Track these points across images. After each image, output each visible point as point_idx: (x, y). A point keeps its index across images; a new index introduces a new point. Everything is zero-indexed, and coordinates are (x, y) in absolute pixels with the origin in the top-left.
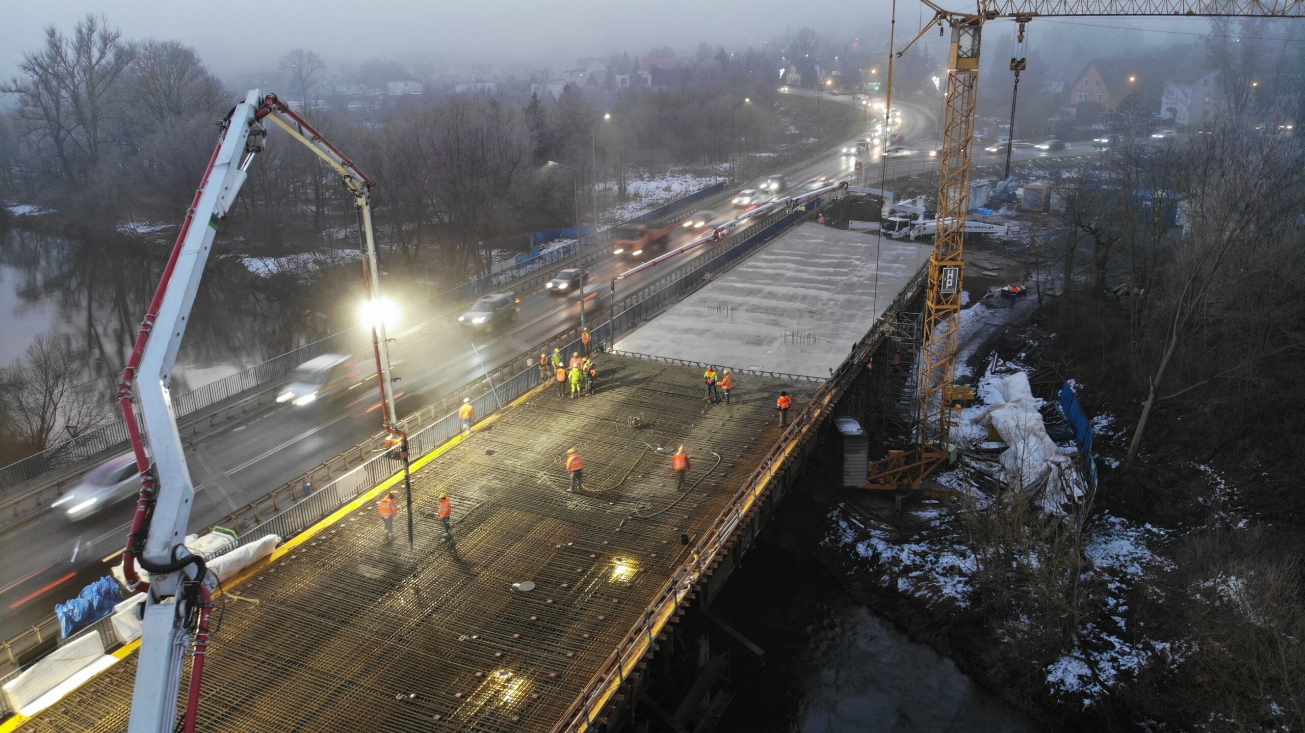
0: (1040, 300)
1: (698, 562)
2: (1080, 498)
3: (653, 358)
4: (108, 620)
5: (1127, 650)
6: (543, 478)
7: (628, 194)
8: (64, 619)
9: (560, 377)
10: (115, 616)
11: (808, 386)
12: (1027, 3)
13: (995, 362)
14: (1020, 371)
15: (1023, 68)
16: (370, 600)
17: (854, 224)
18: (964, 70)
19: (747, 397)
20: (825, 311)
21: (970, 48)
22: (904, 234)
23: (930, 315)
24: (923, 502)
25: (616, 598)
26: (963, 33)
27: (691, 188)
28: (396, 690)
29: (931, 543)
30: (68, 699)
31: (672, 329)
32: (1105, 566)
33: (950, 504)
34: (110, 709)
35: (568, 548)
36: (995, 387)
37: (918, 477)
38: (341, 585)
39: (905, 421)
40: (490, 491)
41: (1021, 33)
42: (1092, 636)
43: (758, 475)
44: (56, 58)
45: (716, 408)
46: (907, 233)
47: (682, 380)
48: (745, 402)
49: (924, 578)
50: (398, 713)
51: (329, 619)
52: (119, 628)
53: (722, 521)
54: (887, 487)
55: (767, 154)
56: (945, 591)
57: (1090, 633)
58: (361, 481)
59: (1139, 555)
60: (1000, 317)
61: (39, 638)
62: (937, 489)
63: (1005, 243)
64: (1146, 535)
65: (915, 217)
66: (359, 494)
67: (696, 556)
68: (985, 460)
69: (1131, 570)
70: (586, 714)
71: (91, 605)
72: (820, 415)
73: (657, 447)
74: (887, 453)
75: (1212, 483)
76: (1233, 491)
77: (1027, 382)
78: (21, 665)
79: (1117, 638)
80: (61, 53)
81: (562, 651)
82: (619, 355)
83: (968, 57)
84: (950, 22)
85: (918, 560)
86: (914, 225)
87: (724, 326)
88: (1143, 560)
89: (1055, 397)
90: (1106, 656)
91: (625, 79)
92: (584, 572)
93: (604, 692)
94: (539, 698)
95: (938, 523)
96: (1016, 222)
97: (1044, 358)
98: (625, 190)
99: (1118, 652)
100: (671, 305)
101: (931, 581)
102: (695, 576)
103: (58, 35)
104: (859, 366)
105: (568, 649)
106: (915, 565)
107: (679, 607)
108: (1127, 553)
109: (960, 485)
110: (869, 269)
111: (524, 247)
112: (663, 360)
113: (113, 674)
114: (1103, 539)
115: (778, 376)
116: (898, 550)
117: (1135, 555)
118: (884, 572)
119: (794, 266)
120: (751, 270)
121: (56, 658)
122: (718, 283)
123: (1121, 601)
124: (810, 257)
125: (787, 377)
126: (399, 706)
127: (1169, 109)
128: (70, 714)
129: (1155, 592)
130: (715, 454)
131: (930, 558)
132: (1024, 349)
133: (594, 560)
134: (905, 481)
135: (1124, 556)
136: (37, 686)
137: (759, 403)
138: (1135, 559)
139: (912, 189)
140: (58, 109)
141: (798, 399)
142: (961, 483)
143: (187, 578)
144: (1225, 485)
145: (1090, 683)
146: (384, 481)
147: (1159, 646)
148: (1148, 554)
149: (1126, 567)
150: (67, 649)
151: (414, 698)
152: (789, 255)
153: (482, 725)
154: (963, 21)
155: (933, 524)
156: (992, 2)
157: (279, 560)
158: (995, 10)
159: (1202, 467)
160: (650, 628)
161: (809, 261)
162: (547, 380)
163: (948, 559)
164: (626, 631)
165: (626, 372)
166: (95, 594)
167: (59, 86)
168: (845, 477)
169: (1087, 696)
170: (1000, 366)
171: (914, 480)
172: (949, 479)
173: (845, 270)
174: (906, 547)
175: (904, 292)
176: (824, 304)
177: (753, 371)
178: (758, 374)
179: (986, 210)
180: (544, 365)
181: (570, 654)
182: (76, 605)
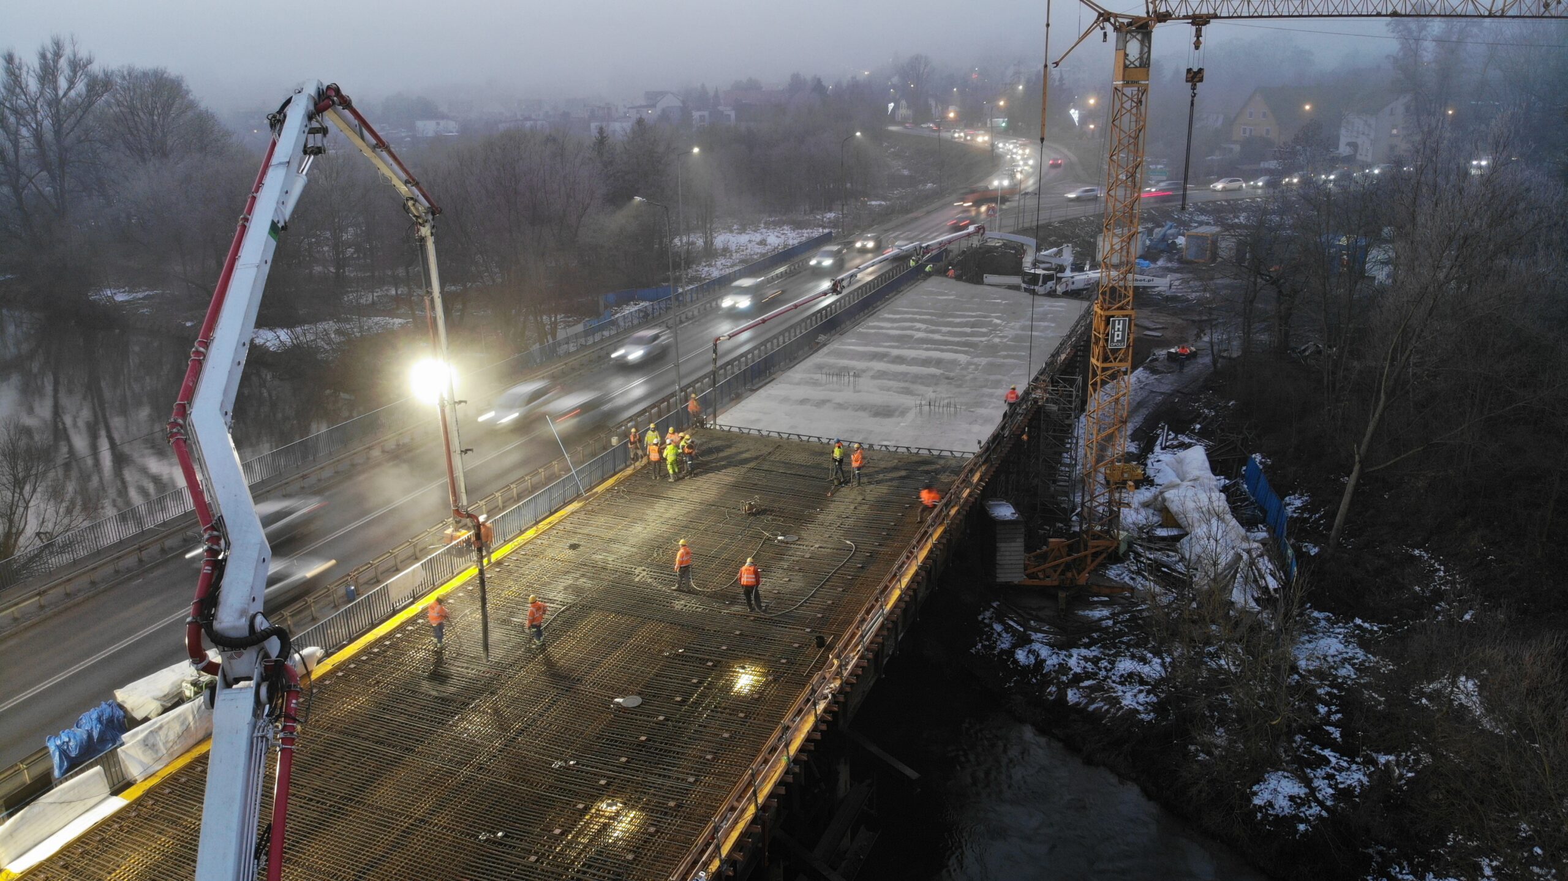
0: (1215, 362)
1: (840, 666)
2: (1275, 590)
3: (765, 433)
4: (114, 752)
5: (1345, 764)
6: (641, 575)
7: (716, 249)
8: (57, 754)
9: (654, 456)
10: (122, 748)
11: (953, 463)
12: (1205, 3)
13: (1165, 435)
14: (1196, 444)
15: (1201, 80)
16: (439, 723)
17: (989, 278)
18: (1132, 82)
19: (881, 476)
20: (965, 376)
21: (1137, 56)
22: (1048, 289)
23: (1095, 374)
24: (1091, 599)
25: (742, 712)
26: (1131, 38)
27: (791, 242)
28: (481, 829)
29: (1104, 646)
30: (67, 850)
31: (785, 400)
32: (1311, 668)
33: (1123, 601)
34: (120, 860)
35: (679, 655)
36: (1167, 465)
37: (1084, 569)
38: (402, 706)
39: (1063, 506)
40: (577, 591)
41: (1198, 38)
42: (1302, 750)
43: (901, 567)
44: (15, 88)
45: (845, 490)
46: (1054, 288)
47: (800, 458)
48: (878, 482)
49: (1099, 688)
50: (483, 855)
51: (389, 746)
52: (127, 763)
53: (863, 620)
54: (1048, 582)
55: (878, 203)
56: (1124, 703)
57: (1299, 747)
58: (418, 583)
59: (1350, 654)
60: (1167, 384)
61: (27, 777)
62: (1107, 584)
63: (1168, 299)
64: (1357, 632)
65: (1061, 269)
66: (415, 598)
67: (836, 662)
68: (1160, 550)
69: (1342, 672)
70: (718, 848)
71: (90, 736)
72: (970, 495)
73: (777, 535)
74: (1046, 543)
75: (1429, 570)
76: (1455, 578)
77: (1204, 457)
78: (7, 810)
79: (1332, 751)
80: (20, 83)
81: (681, 776)
82: (723, 431)
83: (1136, 67)
84: (1114, 25)
85: (1090, 666)
86: (1060, 278)
87: (846, 395)
88: (1356, 661)
89: (1238, 474)
90: (1320, 773)
91: (704, 116)
92: (700, 683)
93: (736, 822)
94: (657, 831)
95: (1110, 623)
96: (1179, 275)
97: (1222, 430)
98: (712, 243)
99: (1334, 768)
100: (780, 372)
101: (1107, 691)
102: (837, 684)
103: (17, 61)
104: (1010, 438)
105: (688, 774)
106: (1086, 673)
107: (819, 720)
108: (1336, 653)
109: (1133, 579)
110: (1011, 328)
111: (593, 311)
112: (776, 435)
113: (122, 819)
114: (1307, 638)
115: (916, 451)
116: (1066, 655)
117: (1345, 655)
118: (1050, 683)
119: (924, 326)
120: (873, 331)
121: (50, 800)
122: (836, 346)
123: (1334, 708)
124: (943, 316)
125: (927, 452)
126: (484, 847)
127: (1349, 144)
128: (70, 869)
129: (1374, 697)
130: (848, 542)
131: (1104, 664)
132: (1199, 420)
133: (712, 668)
134: (1069, 575)
135: (1333, 656)
136: (26, 836)
137: (895, 483)
138: (1345, 659)
139: (1054, 238)
140: (16, 152)
141: (942, 477)
142: (1134, 576)
143: (266, 656)
144: (1445, 573)
145: (1304, 805)
146: (445, 583)
147: (1382, 759)
148: (1360, 654)
149: (1336, 669)
150: (64, 789)
151: (502, 837)
152: (916, 313)
153: (590, 867)
154: (1130, 24)
155: (1104, 623)
156: (1164, 2)
157: (323, 678)
158: (1167, 11)
159: (1417, 552)
160: (787, 746)
161: (941, 320)
162: (637, 460)
163: (1126, 665)
164: (759, 751)
165: (733, 450)
166: (94, 722)
167: (18, 123)
168: (998, 571)
169: (1302, 821)
170: (1171, 440)
171: (1079, 574)
172: (1120, 572)
173: (984, 330)
174: (1075, 652)
175: (1057, 353)
176: (962, 369)
177: (886, 446)
178: (893, 449)
179: (1142, 261)
180: (635, 442)
181: (691, 779)
182: (72, 736)
